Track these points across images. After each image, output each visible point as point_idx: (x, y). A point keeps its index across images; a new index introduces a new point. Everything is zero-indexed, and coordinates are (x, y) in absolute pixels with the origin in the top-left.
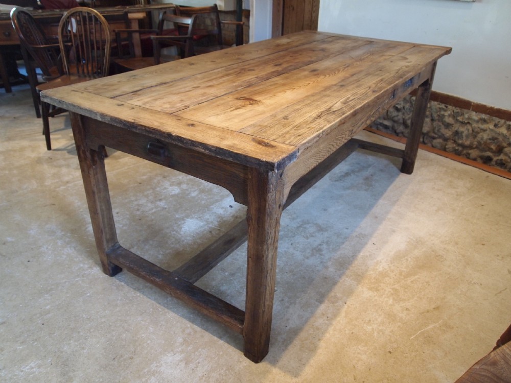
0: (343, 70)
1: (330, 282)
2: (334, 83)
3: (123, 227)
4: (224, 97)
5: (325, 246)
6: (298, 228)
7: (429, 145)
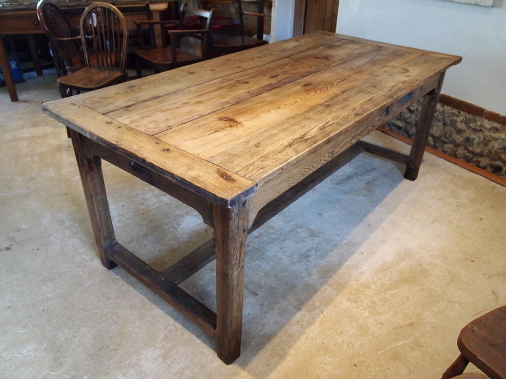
0: (337, 84)
1: (311, 290)
2: (321, 101)
3: (126, 220)
4: (208, 116)
5: (313, 252)
6: (291, 231)
7: (440, 149)
